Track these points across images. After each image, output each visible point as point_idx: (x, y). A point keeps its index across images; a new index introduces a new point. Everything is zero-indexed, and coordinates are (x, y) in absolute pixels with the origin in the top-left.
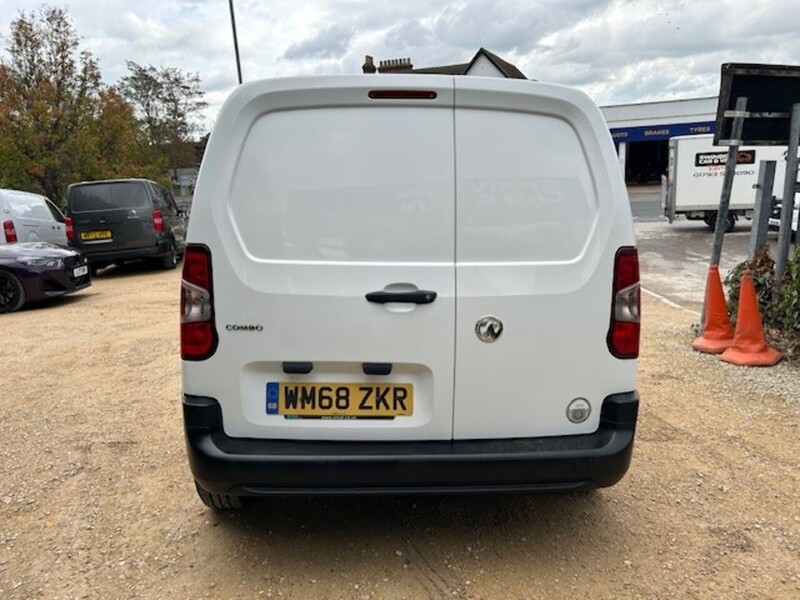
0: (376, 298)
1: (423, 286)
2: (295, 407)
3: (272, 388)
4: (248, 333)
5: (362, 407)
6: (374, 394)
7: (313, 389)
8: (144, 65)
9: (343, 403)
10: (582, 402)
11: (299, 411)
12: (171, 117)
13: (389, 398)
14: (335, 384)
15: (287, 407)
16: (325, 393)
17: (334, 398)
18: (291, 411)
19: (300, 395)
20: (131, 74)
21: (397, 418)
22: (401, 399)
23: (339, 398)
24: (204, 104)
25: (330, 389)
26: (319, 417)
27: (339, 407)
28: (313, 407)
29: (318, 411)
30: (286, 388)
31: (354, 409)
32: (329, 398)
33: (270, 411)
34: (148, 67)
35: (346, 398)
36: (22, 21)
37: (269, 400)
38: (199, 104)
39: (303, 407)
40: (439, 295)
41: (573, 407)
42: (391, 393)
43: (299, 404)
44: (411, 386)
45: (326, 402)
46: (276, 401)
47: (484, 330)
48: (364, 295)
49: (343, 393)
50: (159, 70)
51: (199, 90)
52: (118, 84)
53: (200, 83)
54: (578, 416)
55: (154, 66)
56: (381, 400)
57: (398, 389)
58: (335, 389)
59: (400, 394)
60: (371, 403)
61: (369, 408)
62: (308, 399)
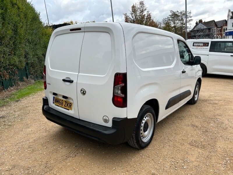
0: (64, 80)
1: (72, 79)
3: (54, 98)
6: (67, 103)
8: (175, 11)
10: (106, 117)
12: (181, 25)
15: (55, 102)
16: (60, 101)
17: (61, 103)
18: (56, 104)
20: (171, 14)
21: (70, 110)
22: (71, 106)
24: (192, 20)
26: (59, 106)
27: (62, 105)
28: (58, 104)
33: (53, 103)
34: (176, 11)
35: (63, 103)
36: (133, 6)
37: (53, 100)
38: (190, 20)
40: (74, 82)
41: (104, 118)
44: (72, 103)
47: (82, 92)
48: (62, 79)
50: (179, 12)
51: (190, 16)
52: (167, 18)
53: (191, 14)
54: (106, 121)
55: (178, 11)
56: (67, 105)
57: (70, 104)
58: (61, 100)
59: (70, 105)
60: (66, 105)
61: (66, 106)
62: (58, 101)
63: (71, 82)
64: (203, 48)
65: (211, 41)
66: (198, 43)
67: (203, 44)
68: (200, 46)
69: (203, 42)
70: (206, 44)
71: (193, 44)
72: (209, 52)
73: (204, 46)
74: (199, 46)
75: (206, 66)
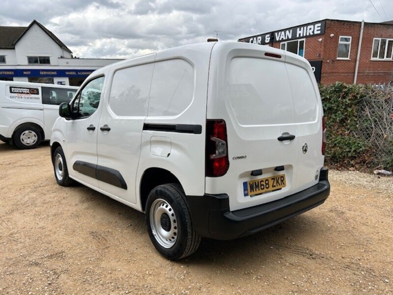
1: (291, 133)
2: (253, 191)
3: (245, 184)
4: (241, 160)
5: (273, 186)
6: (275, 180)
7: (258, 182)
9: (267, 186)
11: (255, 193)
13: (280, 181)
14: (264, 179)
15: (251, 192)
16: (262, 183)
17: (265, 185)
18: (253, 193)
19: (254, 186)
21: (283, 188)
23: (266, 184)
25: (263, 181)
26: (261, 194)
27: (267, 188)
28: (259, 190)
29: (261, 191)
30: (250, 184)
31: (271, 188)
32: (263, 185)
33: (246, 195)
35: (268, 184)
37: (244, 190)
39: (256, 190)
40: (296, 136)
42: (280, 178)
43: (255, 190)
44: (284, 175)
45: (262, 187)
46: (247, 190)
47: (304, 148)
48: (277, 138)
49: (267, 182)
56: (278, 182)
57: (281, 177)
58: (264, 181)
59: (282, 179)
60: (275, 184)
61: (275, 186)
62: (257, 186)
63: (292, 138)
64: (31, 98)
65: (41, 86)
66: (20, 88)
67: (29, 90)
68: (24, 93)
69: (29, 87)
70: (34, 91)
71: (11, 90)
72: (42, 104)
73: (31, 94)
74: (22, 93)
75: (43, 127)
